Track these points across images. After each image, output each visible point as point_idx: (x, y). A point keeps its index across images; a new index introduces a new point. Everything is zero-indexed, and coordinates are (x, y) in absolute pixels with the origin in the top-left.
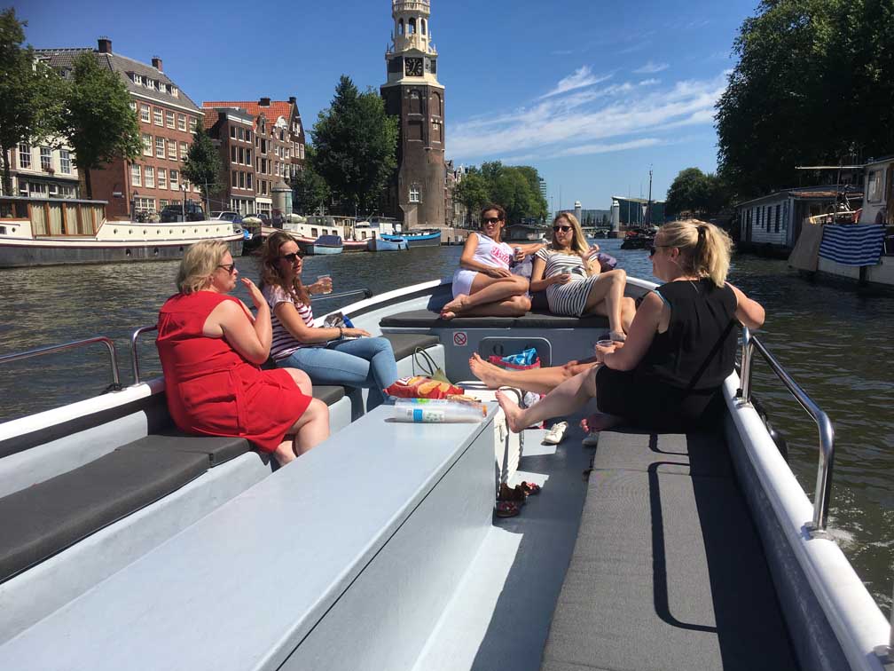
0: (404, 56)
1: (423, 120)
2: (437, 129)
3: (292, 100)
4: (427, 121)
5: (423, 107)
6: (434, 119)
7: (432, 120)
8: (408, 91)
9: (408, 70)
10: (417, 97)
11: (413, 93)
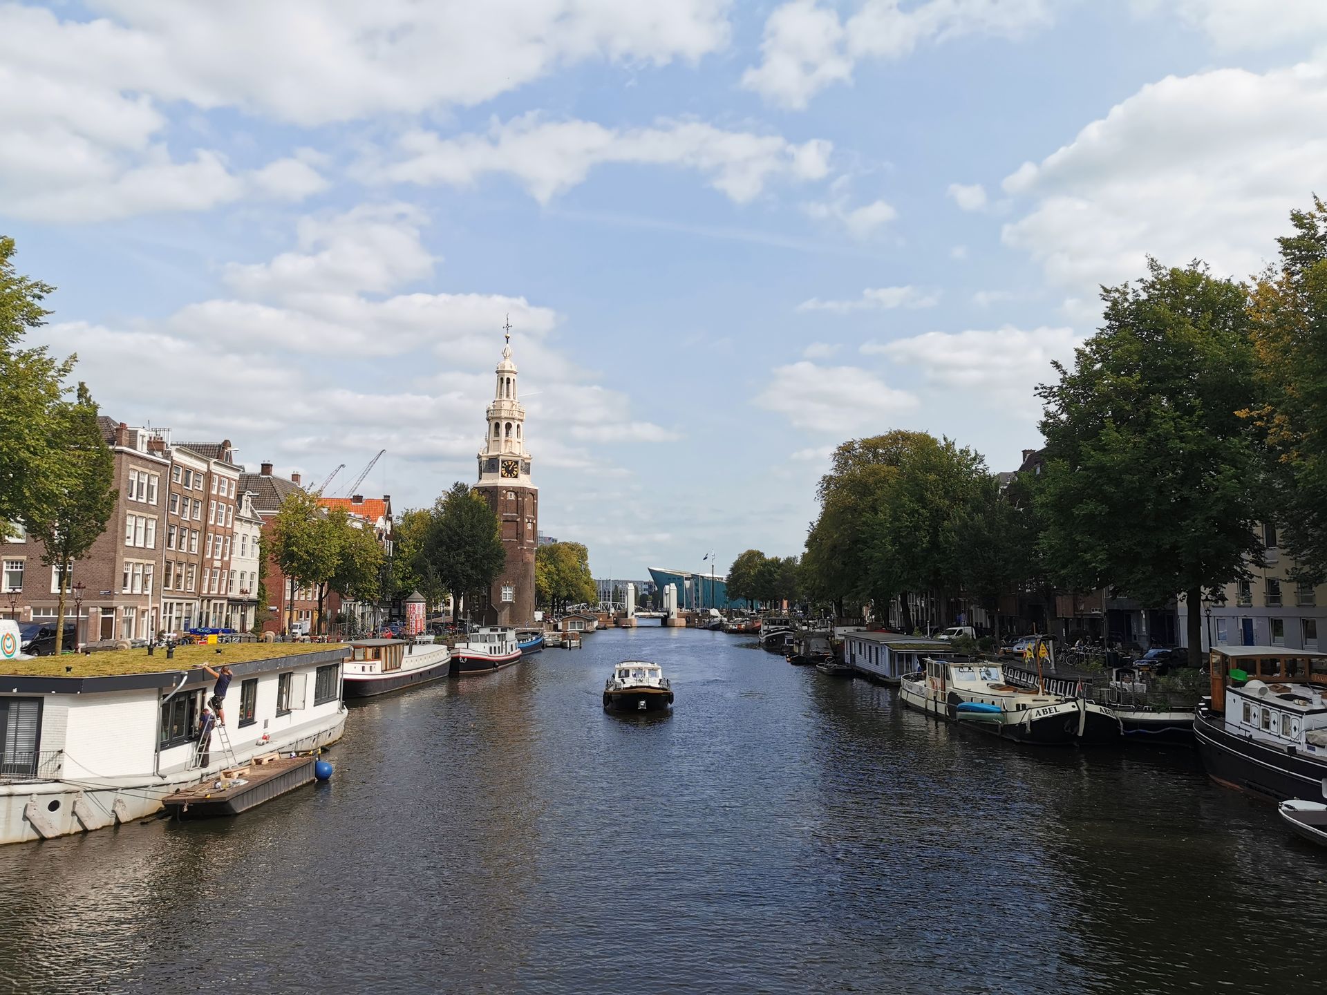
0: (501, 458)
1: (518, 520)
2: (530, 528)
3: (387, 498)
4: (523, 521)
5: (519, 507)
6: (529, 519)
7: (527, 520)
8: (504, 492)
9: (504, 472)
10: (513, 498)
11: (509, 493)
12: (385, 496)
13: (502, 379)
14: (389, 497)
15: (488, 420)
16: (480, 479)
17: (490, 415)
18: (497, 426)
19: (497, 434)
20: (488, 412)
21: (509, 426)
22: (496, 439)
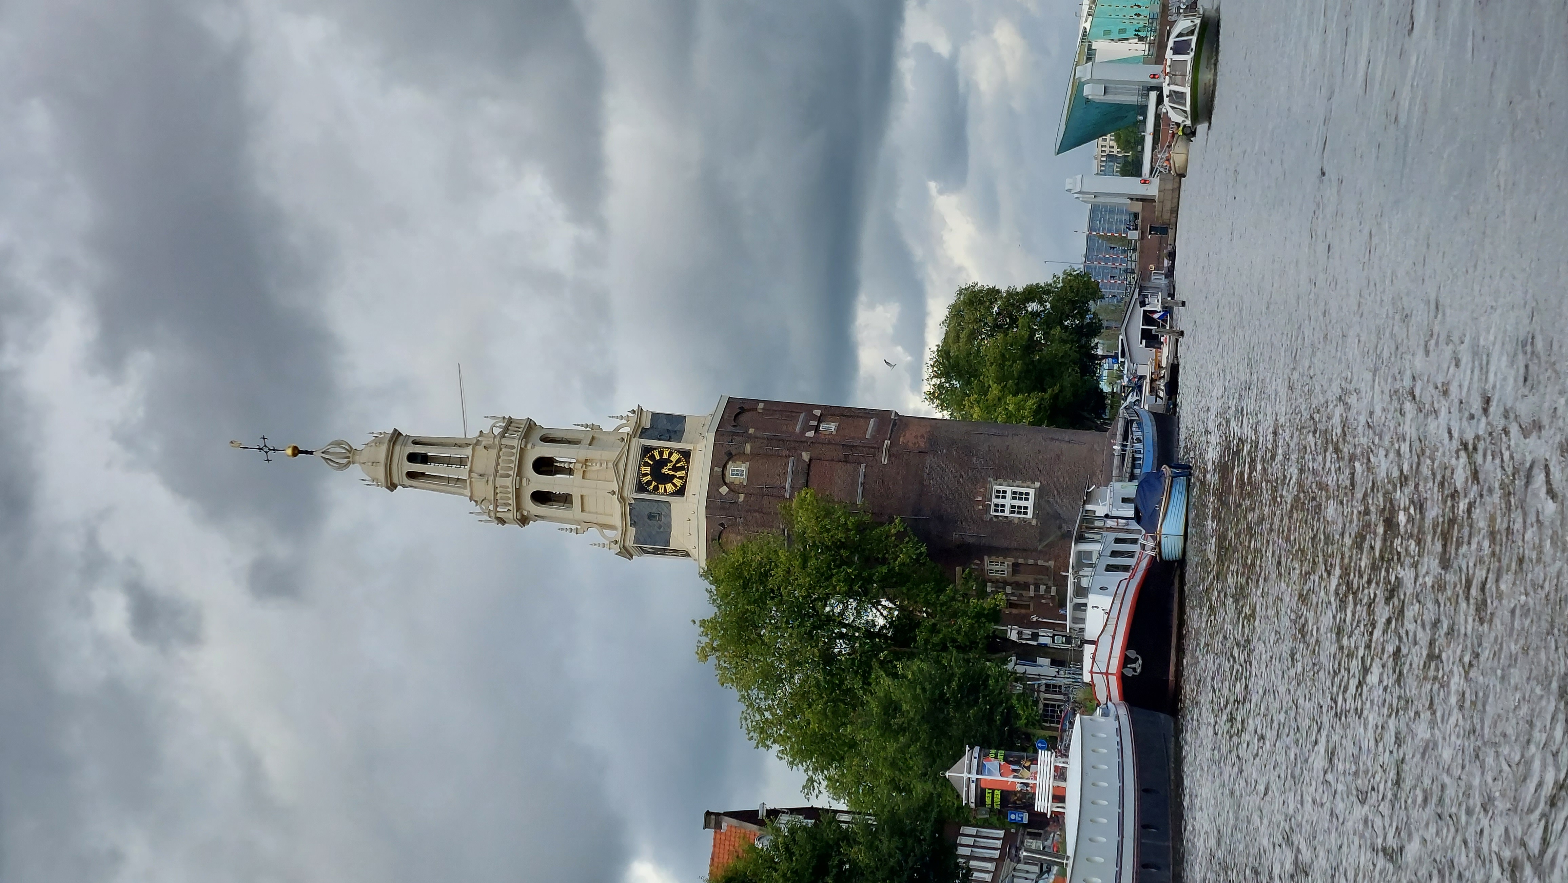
0: (632, 495)
1: (806, 456)
2: (833, 427)
3: (712, 819)
4: (811, 444)
5: (772, 452)
6: (806, 428)
7: (810, 434)
8: (724, 490)
9: (670, 487)
10: (744, 467)
11: (729, 477)
12: (707, 825)
13: (411, 475)
14: (708, 814)
15: (524, 521)
16: (687, 555)
17: (510, 515)
18: (541, 497)
19: (565, 499)
20: (501, 521)
21: (545, 466)
22: (576, 501)
